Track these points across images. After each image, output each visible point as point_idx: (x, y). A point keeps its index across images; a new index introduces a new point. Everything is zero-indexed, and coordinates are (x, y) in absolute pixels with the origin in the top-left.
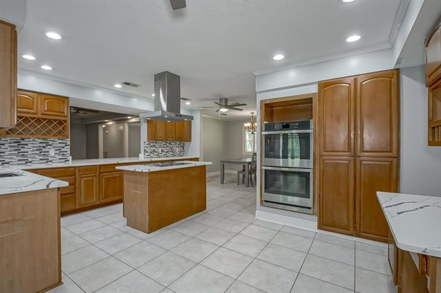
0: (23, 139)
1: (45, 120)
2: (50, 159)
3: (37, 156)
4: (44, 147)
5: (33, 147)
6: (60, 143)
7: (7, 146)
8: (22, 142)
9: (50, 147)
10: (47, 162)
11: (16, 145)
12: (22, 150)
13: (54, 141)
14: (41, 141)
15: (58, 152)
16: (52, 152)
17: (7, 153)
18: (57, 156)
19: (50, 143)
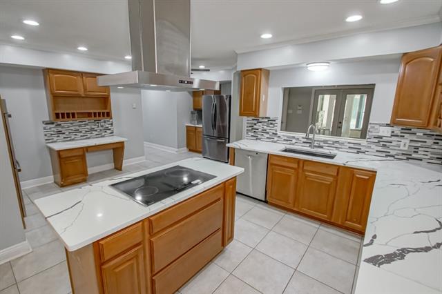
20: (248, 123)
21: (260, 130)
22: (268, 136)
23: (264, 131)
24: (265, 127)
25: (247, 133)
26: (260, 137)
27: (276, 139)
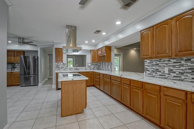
15: (110, 67)
20: (56, 65)
23: (62, 68)
25: (56, 69)
27: (66, 69)
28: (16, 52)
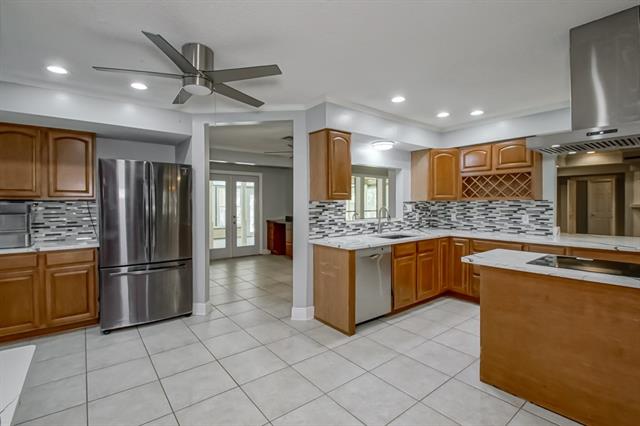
0: (490, 202)
1: (501, 176)
2: (523, 228)
3: (506, 224)
4: (515, 212)
5: (502, 211)
6: (537, 206)
7: (474, 210)
8: (490, 206)
9: (524, 212)
10: (519, 232)
11: (483, 208)
12: (490, 215)
13: (529, 203)
14: (512, 203)
15: (534, 219)
16: (526, 219)
17: (475, 218)
18: (532, 225)
19: (523, 206)
20: (310, 214)
21: (327, 222)
22: (336, 228)
23: (332, 223)
24: (333, 217)
25: (311, 229)
26: (327, 232)
27: (345, 230)
28: (52, 136)
